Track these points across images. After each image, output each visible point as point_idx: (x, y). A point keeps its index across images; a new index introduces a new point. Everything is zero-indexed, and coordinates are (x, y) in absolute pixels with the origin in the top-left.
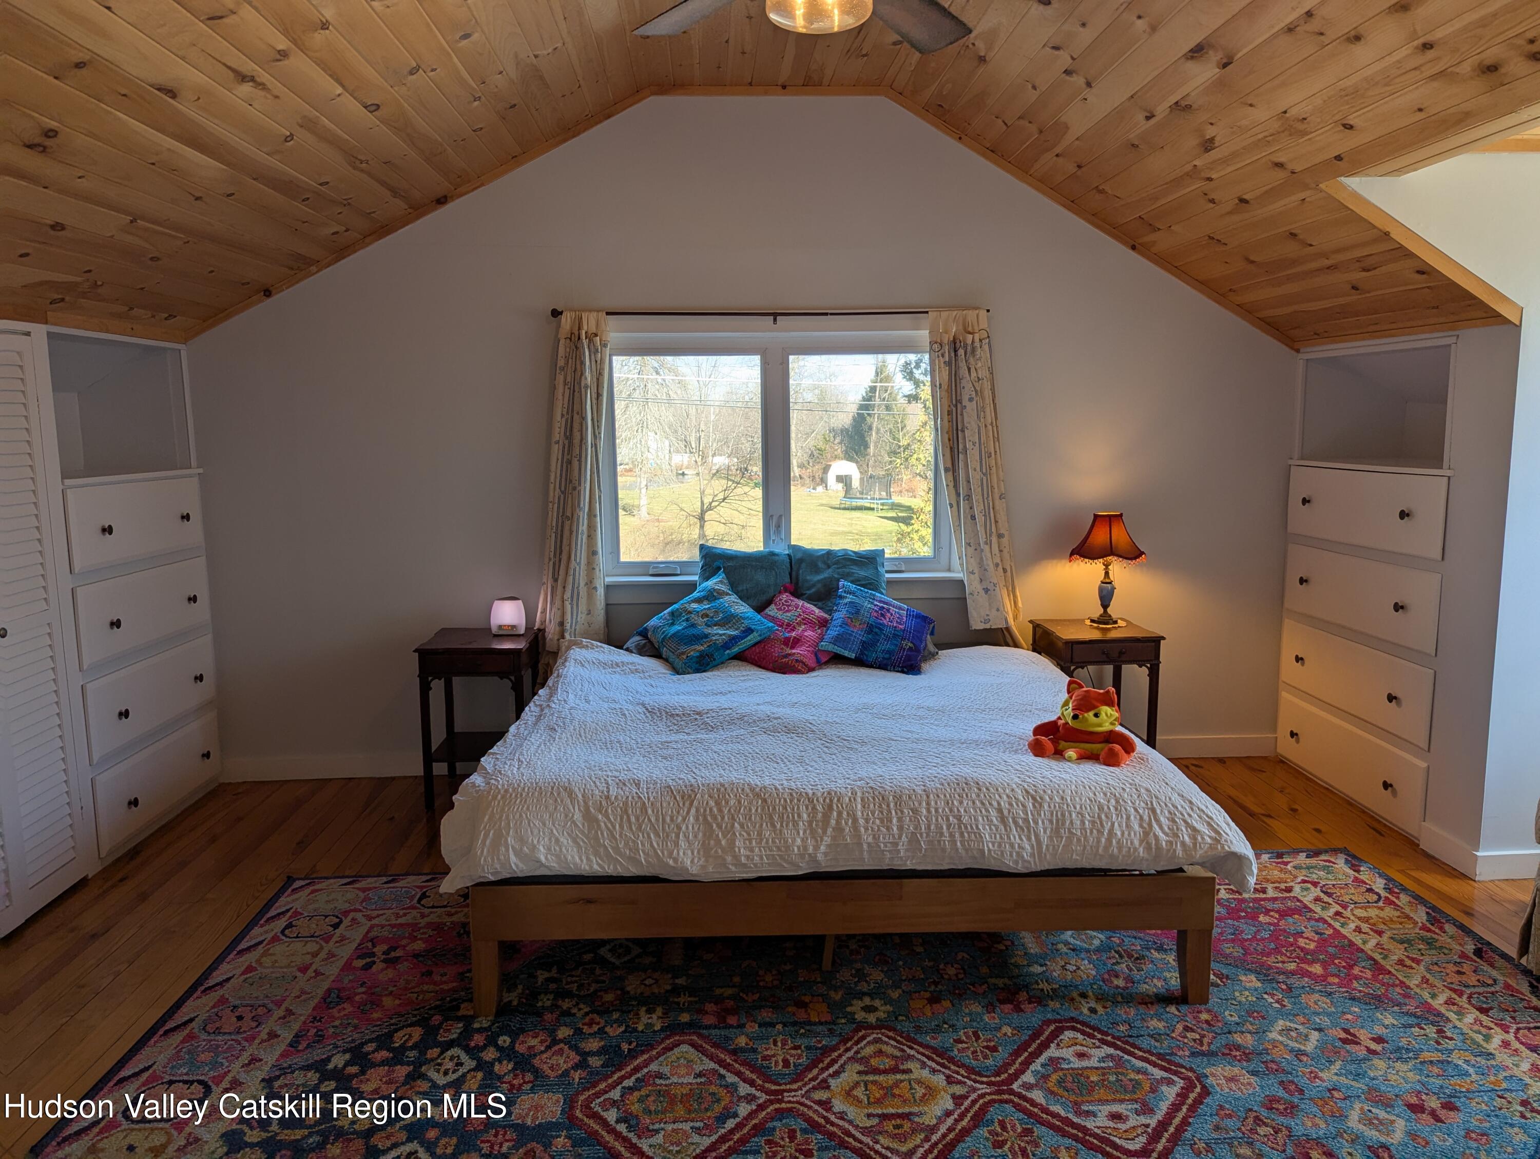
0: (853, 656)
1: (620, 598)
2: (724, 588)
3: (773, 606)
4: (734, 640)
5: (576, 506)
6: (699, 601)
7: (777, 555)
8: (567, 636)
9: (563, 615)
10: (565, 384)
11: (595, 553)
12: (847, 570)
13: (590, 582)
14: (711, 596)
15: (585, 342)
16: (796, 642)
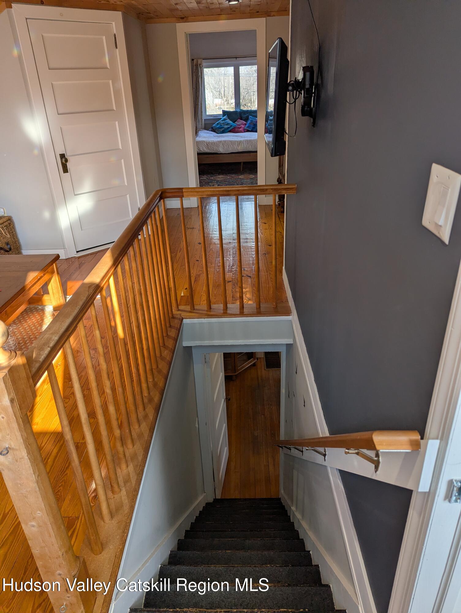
0: (251, 130)
1: (207, 122)
2: (227, 118)
3: (236, 122)
4: (229, 128)
5: (198, 102)
6: (222, 121)
7: (238, 111)
8: (198, 129)
9: (197, 125)
10: (195, 75)
11: (202, 112)
12: (251, 114)
13: (201, 118)
14: (225, 120)
15: (199, 66)
16: (240, 128)
